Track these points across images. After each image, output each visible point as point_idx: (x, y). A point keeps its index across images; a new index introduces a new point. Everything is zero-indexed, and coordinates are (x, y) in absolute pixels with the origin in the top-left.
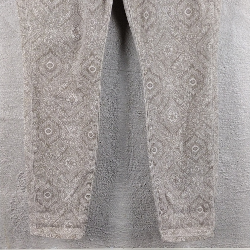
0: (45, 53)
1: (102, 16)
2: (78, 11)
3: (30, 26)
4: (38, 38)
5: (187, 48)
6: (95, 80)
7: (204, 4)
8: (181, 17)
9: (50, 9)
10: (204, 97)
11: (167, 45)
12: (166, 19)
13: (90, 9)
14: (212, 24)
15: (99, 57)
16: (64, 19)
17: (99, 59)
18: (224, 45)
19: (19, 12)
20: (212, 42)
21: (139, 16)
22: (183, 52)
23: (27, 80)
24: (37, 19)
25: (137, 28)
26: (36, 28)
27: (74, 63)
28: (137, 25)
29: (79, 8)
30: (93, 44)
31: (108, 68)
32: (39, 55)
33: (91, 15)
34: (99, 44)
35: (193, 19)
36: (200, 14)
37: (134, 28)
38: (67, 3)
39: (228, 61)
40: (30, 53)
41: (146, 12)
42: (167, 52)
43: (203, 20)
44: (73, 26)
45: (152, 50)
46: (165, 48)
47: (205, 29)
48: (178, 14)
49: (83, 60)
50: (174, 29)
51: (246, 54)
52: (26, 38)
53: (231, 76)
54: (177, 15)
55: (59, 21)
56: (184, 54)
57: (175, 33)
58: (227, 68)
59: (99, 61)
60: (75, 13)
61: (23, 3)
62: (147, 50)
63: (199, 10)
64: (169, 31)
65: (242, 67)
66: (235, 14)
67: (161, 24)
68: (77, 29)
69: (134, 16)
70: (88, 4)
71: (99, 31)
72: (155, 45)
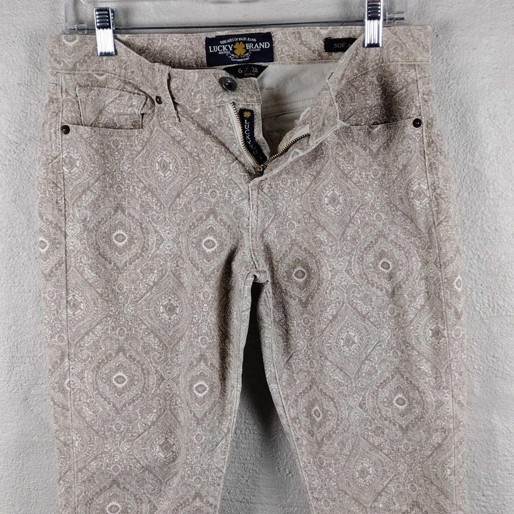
0: (105, 487)
2: (172, 407)
3: (77, 440)
4: (92, 461)
5: (402, 468)
7: (430, 392)
8: (387, 411)
9: (116, 409)
14: (449, 429)
16: (144, 425)
18: (478, 452)
19: (56, 415)
20: (453, 464)
21: (304, 413)
22: (395, 475)
24: (90, 426)
25: (300, 437)
26: (88, 443)
27: (161, 502)
28: (301, 431)
29: (173, 402)
32: (91, 491)
35: (411, 417)
36: (424, 409)
37: (295, 438)
39: (491, 484)
40: (73, 489)
41: (317, 407)
42: (363, 477)
43: (431, 421)
46: (358, 471)
47: (436, 438)
48: (381, 405)
49: (179, 504)
50: (374, 432)
52: (68, 463)
53: (498, 511)
54: (378, 408)
55: (133, 428)
56: (398, 479)
57: (377, 440)
58: (488, 495)
60: (165, 411)
61: (64, 399)
62: (322, 481)
63: (422, 403)
64: (364, 438)
66: (497, 395)
67: (348, 429)
68: (170, 441)
69: (292, 416)
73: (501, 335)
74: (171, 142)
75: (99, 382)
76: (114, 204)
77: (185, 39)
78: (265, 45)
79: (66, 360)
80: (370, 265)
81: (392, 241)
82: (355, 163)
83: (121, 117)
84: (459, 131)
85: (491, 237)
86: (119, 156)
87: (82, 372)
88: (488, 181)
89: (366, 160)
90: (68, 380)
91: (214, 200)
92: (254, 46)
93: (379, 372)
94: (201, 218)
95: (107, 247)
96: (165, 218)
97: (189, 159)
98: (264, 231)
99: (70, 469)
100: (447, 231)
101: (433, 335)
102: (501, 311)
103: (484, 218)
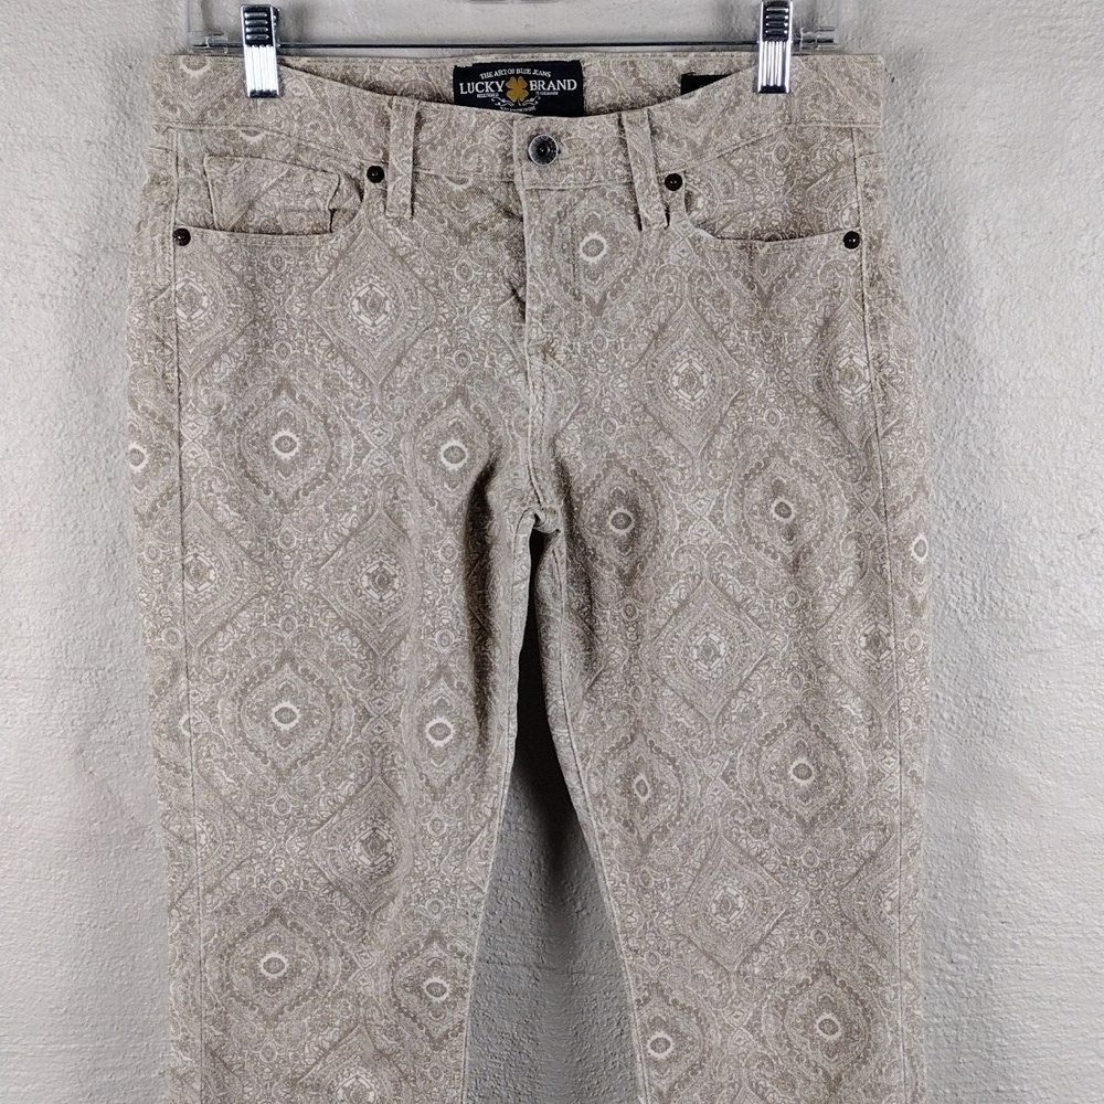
0: (257, 922)
1: (475, 798)
2: (386, 770)
3: (203, 832)
4: (232, 872)
5: (801, 899)
6: (445, 1028)
7: (859, 754)
8: (778, 789)
9: (279, 771)
10: (875, 1095)
11: (725, 888)
12: (719, 799)
13: (428, 780)
14: (893, 825)
15: (461, 945)
16: (331, 803)
17: (461, 955)
18: (945, 877)
19: (163, 784)
20: (897, 893)
21: (617, 786)
22: (786, 913)
23: (184, 1030)
24: (228, 806)
25: (607, 832)
26: (226, 837)
27: (364, 954)
28: (609, 821)
29: (387, 760)
30: (440, 901)
31: (496, 960)
32: (231, 931)
33: (434, 799)
34: (463, 900)
35: (822, 801)
36: (846, 786)
37: (597, 834)
38: (343, 747)
40: (196, 926)
41: (642, 777)
42: (725, 914)
43: (859, 810)
44: (363, 826)
45: (665, 918)
46: (715, 902)
47: (868, 843)
48: (765, 778)
49: (399, 954)
50: (750, 829)
51: (1033, 912)
52: (186, 875)
53: (978, 993)
54: (760, 783)
55: (310, 809)
56: (791, 919)
57: (755, 845)
58: (961, 962)
59: (464, 959)
60: (371, 777)
61: (178, 753)
62: (646, 916)
63: (842, 774)
64: (729, 839)
65: (1020, 960)
66: (983, 770)
67: (699, 819)
68: (381, 833)
69: (595, 790)
70: (423, 760)
71: (462, 852)
72: (677, 898)
73: (995, 656)
74: (390, 259)
75: (246, 720)
76: (273, 380)
77: (414, 68)
78: (568, 85)
79: (183, 678)
80: (756, 508)
81: (796, 463)
82: (731, 312)
83: (290, 215)
84: (929, 263)
85: (982, 468)
86: (283, 286)
87: (213, 701)
88: (980, 362)
89: (752, 307)
90: (185, 717)
91: (463, 372)
92: (546, 86)
93: (765, 714)
94: (438, 404)
95: (262, 462)
96: (372, 405)
97: (419, 292)
98: (557, 435)
99: (190, 887)
100: (902, 448)
101: (869, 644)
102: (996, 609)
103: (971, 431)
